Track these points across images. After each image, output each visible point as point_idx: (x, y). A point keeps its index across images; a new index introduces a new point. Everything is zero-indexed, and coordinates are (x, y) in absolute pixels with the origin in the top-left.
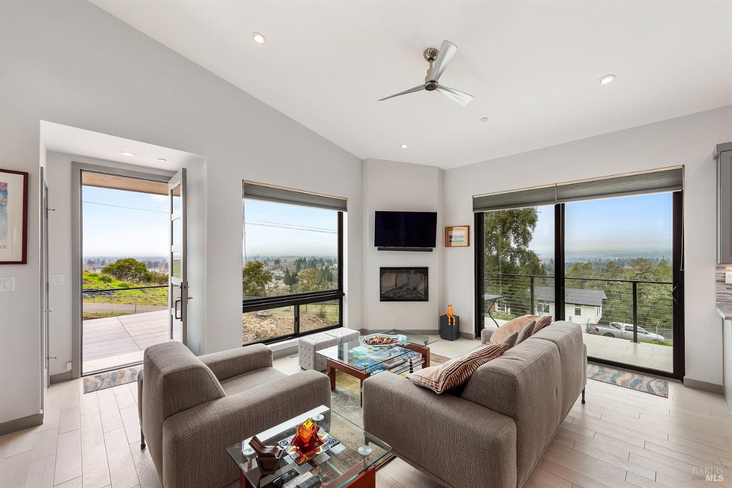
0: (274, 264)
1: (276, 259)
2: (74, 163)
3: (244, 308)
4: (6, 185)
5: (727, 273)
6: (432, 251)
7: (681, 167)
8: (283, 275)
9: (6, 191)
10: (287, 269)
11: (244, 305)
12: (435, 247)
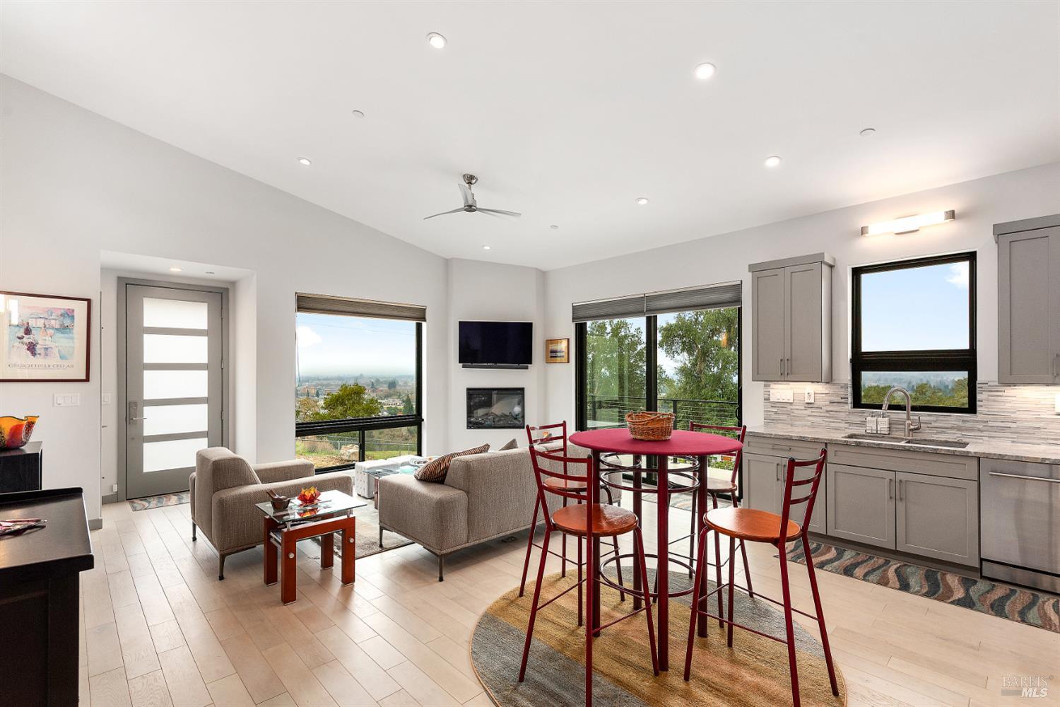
0: (387, 389)
1: (391, 379)
2: (120, 279)
3: (296, 431)
4: (73, 311)
5: (771, 390)
6: (527, 368)
7: (739, 283)
8: (402, 407)
9: (73, 316)
10: (408, 396)
11: (296, 428)
12: (531, 363)
